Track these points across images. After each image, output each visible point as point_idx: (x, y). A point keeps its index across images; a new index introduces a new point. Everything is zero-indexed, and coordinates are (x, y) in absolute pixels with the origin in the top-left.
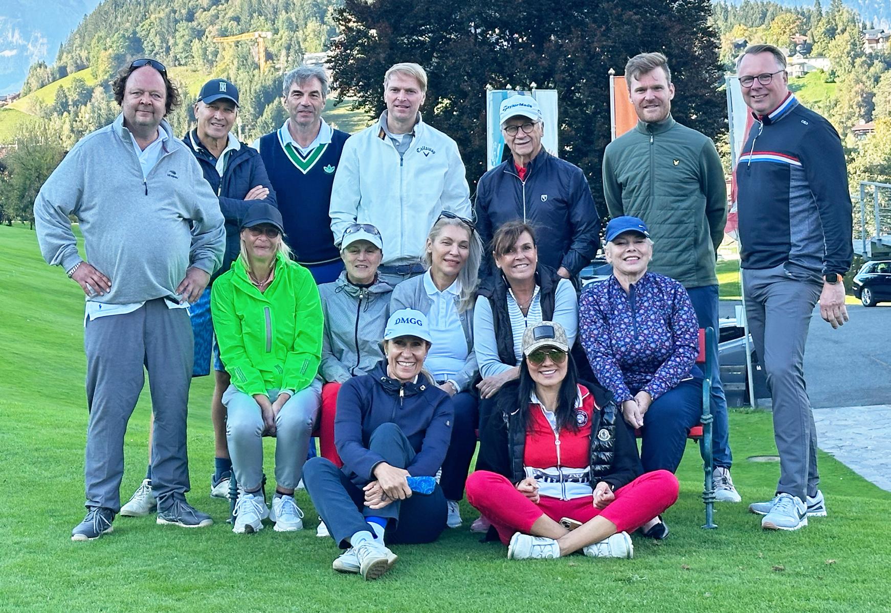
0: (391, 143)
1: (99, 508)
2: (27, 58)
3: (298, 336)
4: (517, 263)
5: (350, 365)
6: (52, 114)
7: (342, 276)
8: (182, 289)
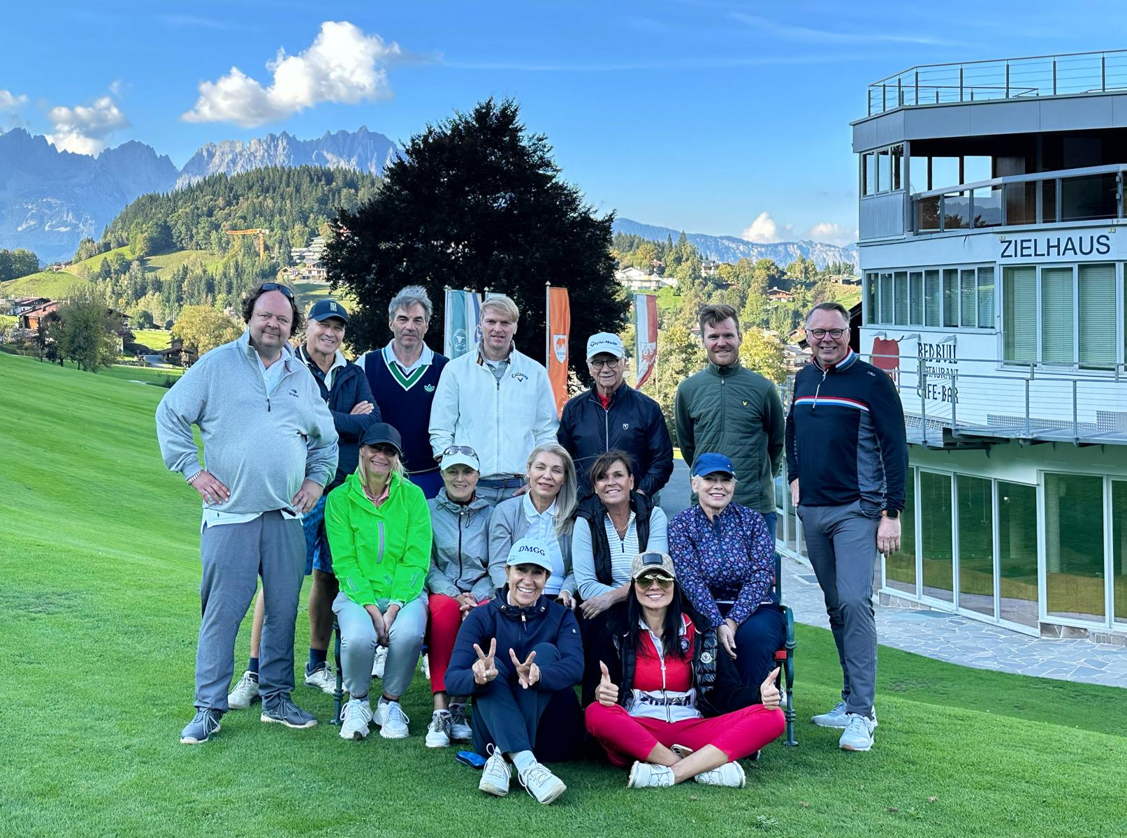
0: (487, 368)
1: (209, 709)
2: (78, 234)
3: (408, 550)
4: (609, 489)
5: (453, 577)
6: (97, 279)
7: (441, 493)
8: (297, 500)
